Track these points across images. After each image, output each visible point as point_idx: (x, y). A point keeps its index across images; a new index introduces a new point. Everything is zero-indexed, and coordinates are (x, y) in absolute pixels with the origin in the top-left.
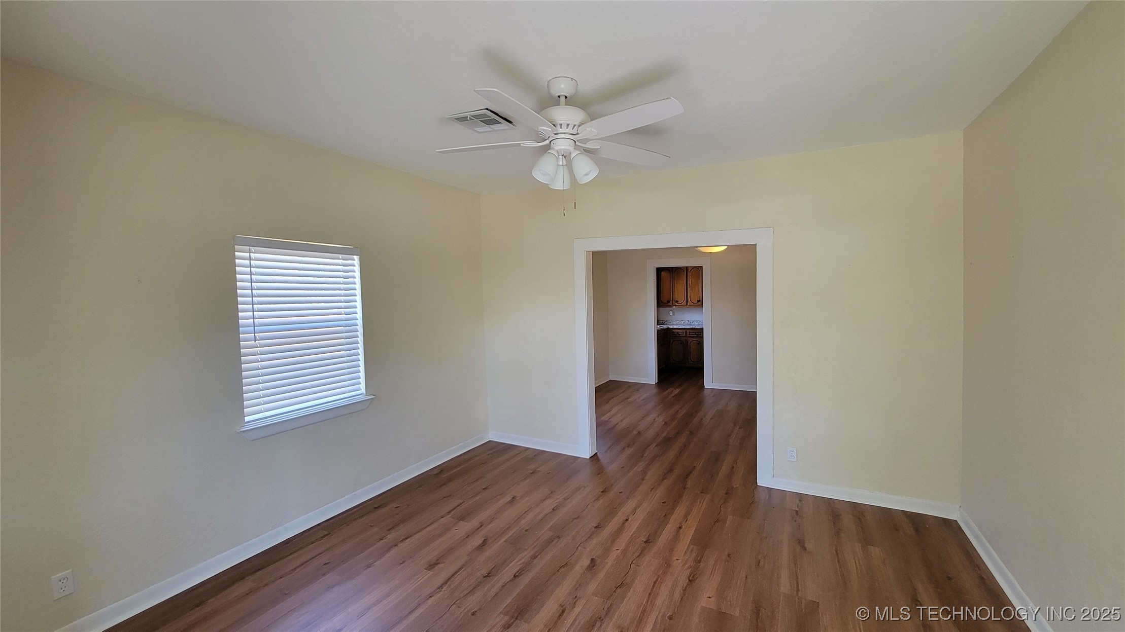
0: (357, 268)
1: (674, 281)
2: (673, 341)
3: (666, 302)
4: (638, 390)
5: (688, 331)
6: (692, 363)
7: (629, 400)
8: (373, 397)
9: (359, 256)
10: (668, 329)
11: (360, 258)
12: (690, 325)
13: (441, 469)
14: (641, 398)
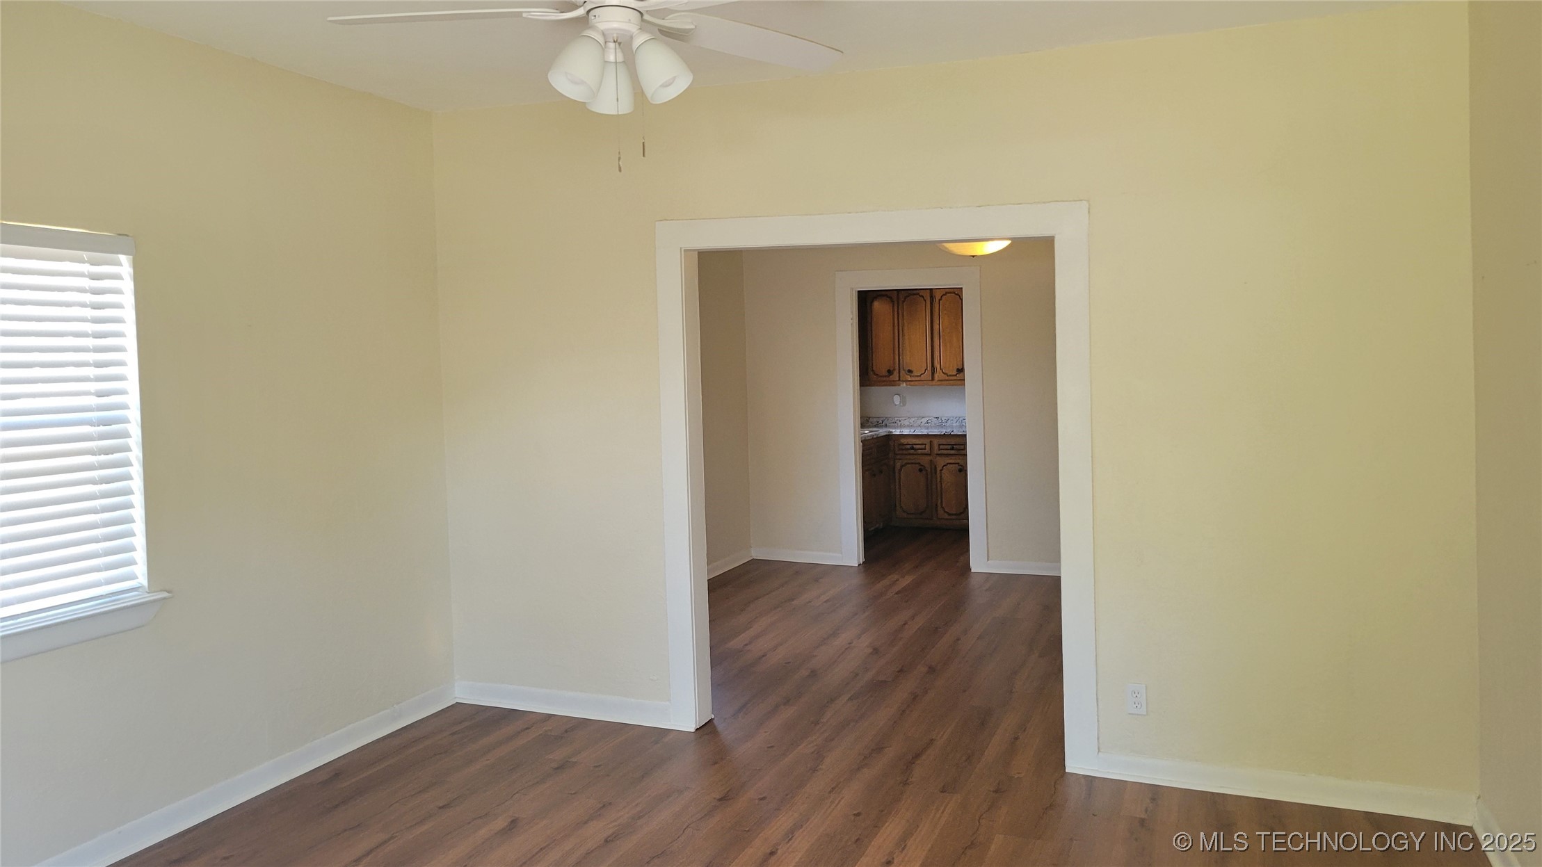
0: (128, 285)
1: (903, 320)
2: (902, 466)
3: (884, 373)
4: (817, 580)
5: (936, 442)
6: (946, 516)
7: (795, 602)
8: (165, 595)
9: (131, 257)
10: (889, 437)
11: (134, 259)
12: (941, 426)
13: (335, 772)
14: (824, 598)
